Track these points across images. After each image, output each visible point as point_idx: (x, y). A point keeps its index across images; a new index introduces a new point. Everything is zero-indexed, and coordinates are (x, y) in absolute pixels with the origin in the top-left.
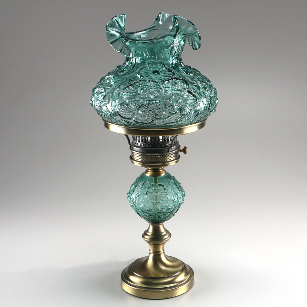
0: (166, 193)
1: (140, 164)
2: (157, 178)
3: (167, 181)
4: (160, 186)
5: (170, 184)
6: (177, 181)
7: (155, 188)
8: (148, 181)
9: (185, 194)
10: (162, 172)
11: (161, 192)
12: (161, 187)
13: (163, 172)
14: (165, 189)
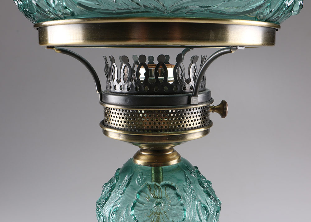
0: (182, 205)
1: (120, 134)
2: (161, 170)
3: (184, 178)
4: (168, 188)
5: (190, 185)
6: (204, 178)
7: (154, 194)
8: (139, 177)
9: (221, 206)
10: (171, 157)
11: (169, 203)
12: (170, 191)
13: (175, 156)
14: (178, 196)
